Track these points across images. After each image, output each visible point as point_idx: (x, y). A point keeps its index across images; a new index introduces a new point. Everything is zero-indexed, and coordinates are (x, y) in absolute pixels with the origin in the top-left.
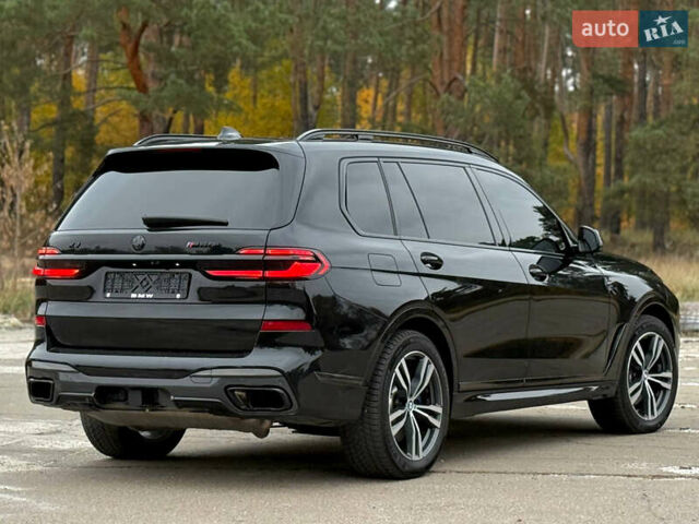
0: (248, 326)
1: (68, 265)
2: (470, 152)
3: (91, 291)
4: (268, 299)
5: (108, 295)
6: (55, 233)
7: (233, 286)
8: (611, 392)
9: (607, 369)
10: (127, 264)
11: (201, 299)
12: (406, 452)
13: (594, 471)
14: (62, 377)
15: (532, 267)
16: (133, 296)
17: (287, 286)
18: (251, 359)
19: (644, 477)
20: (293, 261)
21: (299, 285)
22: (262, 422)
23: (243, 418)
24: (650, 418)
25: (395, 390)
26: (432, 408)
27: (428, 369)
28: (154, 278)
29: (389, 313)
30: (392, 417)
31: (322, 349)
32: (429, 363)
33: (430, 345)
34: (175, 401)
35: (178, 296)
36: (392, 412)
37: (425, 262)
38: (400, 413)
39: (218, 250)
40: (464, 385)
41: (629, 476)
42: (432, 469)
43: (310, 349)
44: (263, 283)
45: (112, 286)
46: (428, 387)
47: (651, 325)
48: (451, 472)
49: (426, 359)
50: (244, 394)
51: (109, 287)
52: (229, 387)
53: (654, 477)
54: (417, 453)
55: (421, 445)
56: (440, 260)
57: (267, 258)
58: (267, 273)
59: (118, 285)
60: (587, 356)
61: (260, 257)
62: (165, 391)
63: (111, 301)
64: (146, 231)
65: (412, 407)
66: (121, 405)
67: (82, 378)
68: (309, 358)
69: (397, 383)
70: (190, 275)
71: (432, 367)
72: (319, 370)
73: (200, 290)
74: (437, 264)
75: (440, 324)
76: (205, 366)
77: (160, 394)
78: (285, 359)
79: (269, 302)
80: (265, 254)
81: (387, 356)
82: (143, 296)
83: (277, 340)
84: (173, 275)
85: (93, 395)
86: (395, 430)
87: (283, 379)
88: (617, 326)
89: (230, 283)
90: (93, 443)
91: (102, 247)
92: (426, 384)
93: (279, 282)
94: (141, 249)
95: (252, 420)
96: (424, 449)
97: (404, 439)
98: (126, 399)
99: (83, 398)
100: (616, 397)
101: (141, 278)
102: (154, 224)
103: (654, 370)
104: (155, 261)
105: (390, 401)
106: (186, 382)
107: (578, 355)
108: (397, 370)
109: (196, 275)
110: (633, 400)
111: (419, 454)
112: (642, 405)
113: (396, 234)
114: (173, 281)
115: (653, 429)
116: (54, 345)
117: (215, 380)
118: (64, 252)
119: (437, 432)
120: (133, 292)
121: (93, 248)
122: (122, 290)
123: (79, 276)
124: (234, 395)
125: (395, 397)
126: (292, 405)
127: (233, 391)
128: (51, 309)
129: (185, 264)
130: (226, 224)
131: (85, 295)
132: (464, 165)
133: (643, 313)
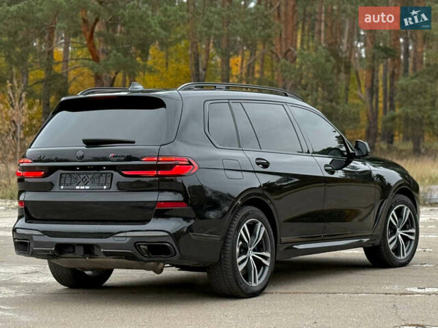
0: (148, 205)
1: (38, 169)
2: (287, 96)
3: (52, 185)
4: (161, 188)
5: (62, 187)
6: (30, 150)
7: (139, 181)
8: (377, 242)
9: (374, 228)
10: (73, 168)
11: (119, 189)
12: (248, 281)
13: (365, 291)
14: (35, 238)
15: (326, 166)
16: (78, 187)
17: (172, 180)
18: (150, 226)
19: (396, 294)
20: (175, 165)
21: (179, 179)
22: (158, 264)
23: (146, 262)
24: (402, 257)
25: (241, 243)
26: (264, 254)
27: (261, 230)
28: (90, 176)
29: (236, 196)
30: (239, 260)
31: (194, 219)
32: (261, 226)
33: (262, 215)
34: (103, 252)
35: (105, 187)
36: (239, 257)
37: (258, 164)
38: (244, 257)
39: (129, 158)
40: (284, 239)
41: (386, 294)
42: (264, 292)
43: (186, 219)
44: (157, 178)
45: (65, 182)
46: (261, 241)
47: (401, 201)
48: (276, 293)
49: (260, 224)
50: (146, 247)
51: (62, 182)
52: (136, 243)
53: (402, 294)
54: (255, 282)
55: (257, 277)
56: (268, 163)
57: (159, 163)
58: (159, 173)
59: (68, 181)
60: (361, 220)
61: (155, 163)
62: (98, 246)
63: (64, 191)
64: (85, 148)
65: (251, 254)
66: (71, 255)
67: (47, 239)
68: (186, 224)
69: (241, 239)
70: (112, 174)
71: (264, 229)
72: (192, 232)
73: (118, 184)
74: (266, 165)
75: (268, 202)
76: (122, 230)
77: (95, 247)
78: (171, 225)
79: (161, 190)
80: (158, 161)
81: (235, 222)
82: (83, 188)
83: (166, 213)
84: (101, 174)
85: (53, 249)
86: (241, 268)
87: (170, 237)
88: (380, 201)
89: (137, 179)
90: (56, 278)
91: (60, 157)
92: (260, 239)
93: (167, 178)
94: (81, 158)
95: (152, 263)
96: (259, 279)
97: (247, 273)
98: (74, 252)
99: (48, 251)
100: (380, 245)
101: (82, 176)
102: (89, 143)
103: (404, 228)
104: (90, 166)
105: (238, 250)
106: (110, 240)
107: (356, 220)
108: (241, 231)
109: (116, 174)
110: (391, 247)
111: (256, 282)
112: (397, 250)
113: (240, 147)
114: (101, 178)
115: (404, 264)
116: (30, 219)
117: (128, 239)
118: (35, 161)
119: (267, 269)
120: (77, 185)
121: (53, 158)
122: (71, 184)
123: (44, 176)
124: (140, 248)
125: (241, 247)
126: (176, 254)
127: (139, 245)
128: (28, 196)
129: (109, 168)
130: (133, 142)
131: (48, 187)
132: (283, 104)
133: (396, 193)
